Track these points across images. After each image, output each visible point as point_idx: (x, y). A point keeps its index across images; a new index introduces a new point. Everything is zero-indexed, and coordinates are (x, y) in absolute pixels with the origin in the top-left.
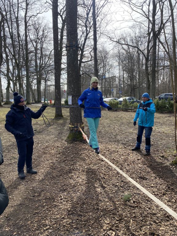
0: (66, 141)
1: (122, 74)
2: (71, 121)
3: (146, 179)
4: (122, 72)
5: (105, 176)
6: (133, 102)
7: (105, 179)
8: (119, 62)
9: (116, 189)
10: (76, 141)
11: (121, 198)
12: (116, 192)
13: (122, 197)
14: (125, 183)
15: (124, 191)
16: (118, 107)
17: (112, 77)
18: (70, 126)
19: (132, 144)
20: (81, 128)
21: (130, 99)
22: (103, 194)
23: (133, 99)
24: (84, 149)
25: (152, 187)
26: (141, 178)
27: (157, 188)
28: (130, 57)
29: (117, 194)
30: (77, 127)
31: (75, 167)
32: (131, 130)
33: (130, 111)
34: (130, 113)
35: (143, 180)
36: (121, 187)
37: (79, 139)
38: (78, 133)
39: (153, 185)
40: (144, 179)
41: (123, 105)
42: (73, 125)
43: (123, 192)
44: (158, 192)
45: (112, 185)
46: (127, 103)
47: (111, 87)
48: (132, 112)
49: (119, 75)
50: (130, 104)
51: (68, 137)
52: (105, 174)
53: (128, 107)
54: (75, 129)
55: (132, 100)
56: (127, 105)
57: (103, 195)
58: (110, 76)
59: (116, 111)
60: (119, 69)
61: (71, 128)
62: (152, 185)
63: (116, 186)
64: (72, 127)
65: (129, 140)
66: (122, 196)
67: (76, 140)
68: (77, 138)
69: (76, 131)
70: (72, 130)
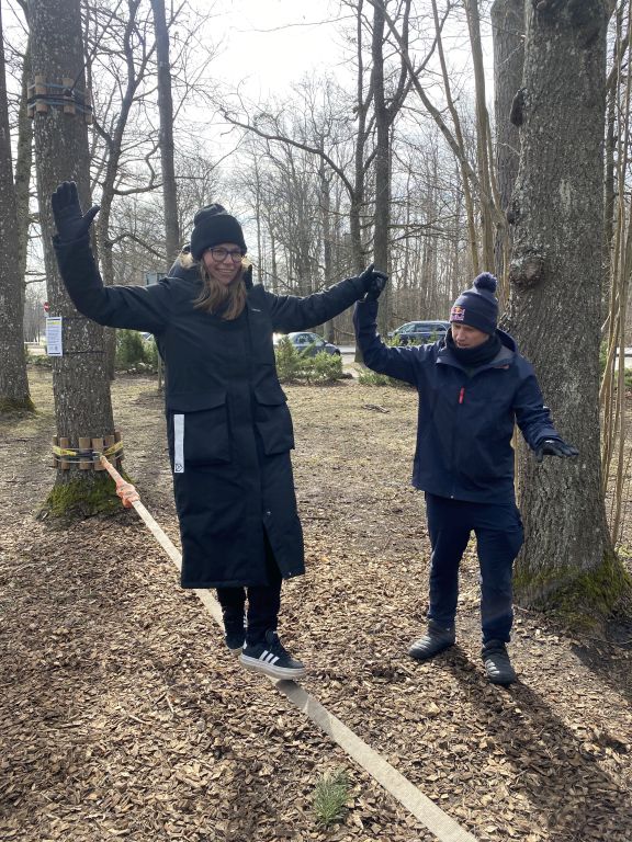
0: (39, 518)
1: (268, 250)
2: (62, 431)
3: (402, 676)
4: (269, 244)
5: (223, 686)
6: (313, 351)
7: (220, 699)
8: (258, 206)
9: (277, 749)
10: (87, 517)
12: (276, 770)
13: (309, 798)
15: (311, 759)
18: (58, 450)
19: (321, 514)
20: (108, 457)
21: (302, 341)
22: (216, 796)
23: (311, 341)
24: (121, 552)
25: (433, 717)
26: (381, 675)
27: (455, 719)
28: (294, 191)
29: (284, 783)
30: (90, 455)
31: (78, 651)
32: (315, 456)
34: (304, 389)
35: (390, 682)
36: (297, 738)
37: (101, 507)
38: (96, 479)
39: (433, 708)
40: (392, 676)
42: (70, 446)
43: (311, 765)
44: (461, 742)
45: (256, 731)
46: (290, 354)
48: (310, 385)
49: (257, 255)
50: (303, 357)
51: (50, 500)
52: (219, 676)
53: (297, 369)
54: (83, 463)
55: (308, 345)
56: (292, 361)
57: (213, 801)
60: (259, 231)
61: (64, 461)
62: (430, 710)
63: (273, 733)
64: (70, 458)
65: (311, 496)
66: (306, 793)
67: (86, 510)
68: (92, 504)
69: (86, 470)
70: (67, 471)
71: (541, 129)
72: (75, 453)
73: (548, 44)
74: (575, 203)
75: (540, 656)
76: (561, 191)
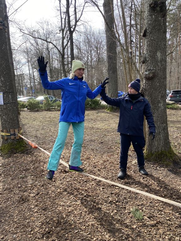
2: (4, 128)
5: (89, 193)
7: (90, 196)
9: (114, 206)
10: (15, 153)
11: (131, 218)
12: (117, 211)
13: (130, 215)
14: (116, 194)
15: (124, 206)
16: (39, 107)
17: (20, 74)
18: (3, 134)
20: (20, 134)
26: (127, 184)
27: (153, 191)
29: (121, 213)
30: (14, 134)
33: (53, 110)
34: (53, 112)
36: (117, 202)
37: (19, 150)
38: (17, 141)
39: (146, 189)
40: (130, 183)
41: (45, 104)
42: (7, 132)
43: (125, 208)
47: (20, 86)
48: (55, 111)
50: (53, 103)
54: (12, 137)
56: (49, 104)
57: (107, 221)
58: (18, 74)
59: (38, 111)
61: (5, 137)
63: (110, 202)
64: (8, 136)
67: (15, 151)
68: (16, 149)
69: (13, 139)
70: (7, 140)
71: (152, 38)
72: (10, 134)
73: (153, 16)
74: (161, 57)
75: (162, 173)
76: (158, 54)
